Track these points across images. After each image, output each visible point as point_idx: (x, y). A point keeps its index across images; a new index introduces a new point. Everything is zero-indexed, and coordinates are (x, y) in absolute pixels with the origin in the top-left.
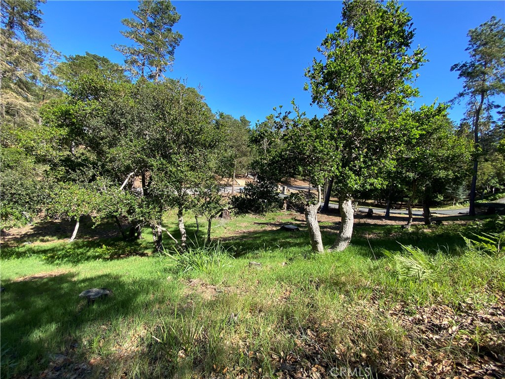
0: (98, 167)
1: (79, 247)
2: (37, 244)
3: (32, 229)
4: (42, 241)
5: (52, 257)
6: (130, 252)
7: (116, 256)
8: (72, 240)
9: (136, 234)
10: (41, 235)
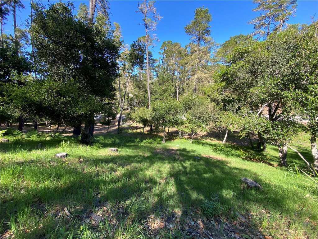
0: (242, 101)
1: (227, 147)
2: (208, 141)
3: (206, 133)
4: (210, 139)
5: (216, 149)
6: (259, 159)
7: (249, 159)
8: (224, 142)
9: (262, 148)
10: (210, 136)
